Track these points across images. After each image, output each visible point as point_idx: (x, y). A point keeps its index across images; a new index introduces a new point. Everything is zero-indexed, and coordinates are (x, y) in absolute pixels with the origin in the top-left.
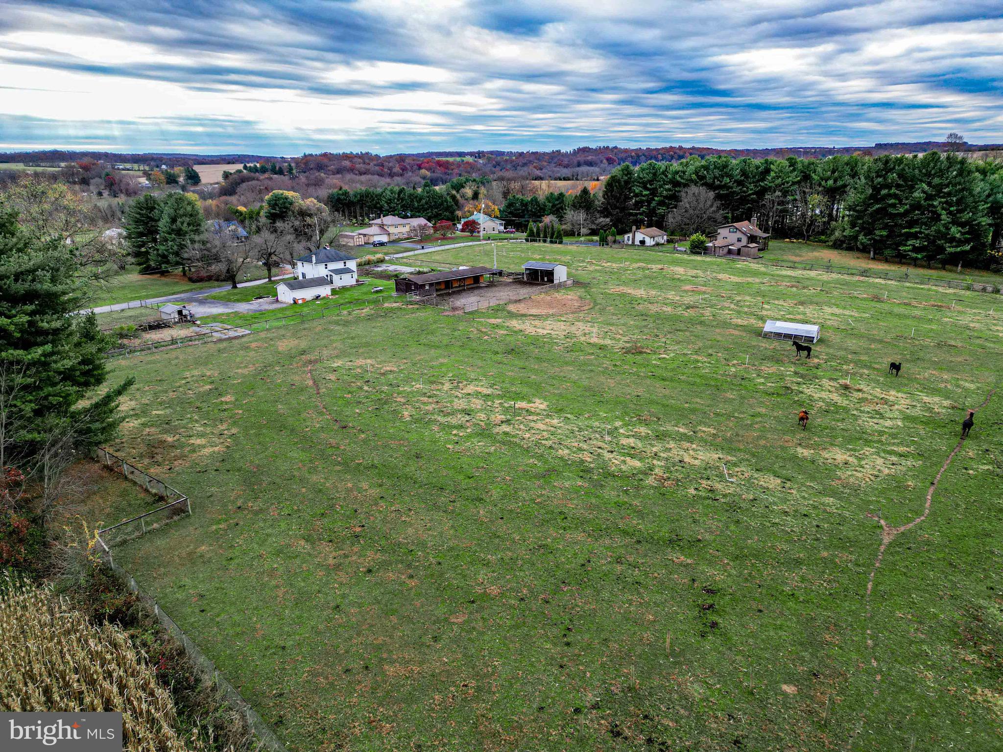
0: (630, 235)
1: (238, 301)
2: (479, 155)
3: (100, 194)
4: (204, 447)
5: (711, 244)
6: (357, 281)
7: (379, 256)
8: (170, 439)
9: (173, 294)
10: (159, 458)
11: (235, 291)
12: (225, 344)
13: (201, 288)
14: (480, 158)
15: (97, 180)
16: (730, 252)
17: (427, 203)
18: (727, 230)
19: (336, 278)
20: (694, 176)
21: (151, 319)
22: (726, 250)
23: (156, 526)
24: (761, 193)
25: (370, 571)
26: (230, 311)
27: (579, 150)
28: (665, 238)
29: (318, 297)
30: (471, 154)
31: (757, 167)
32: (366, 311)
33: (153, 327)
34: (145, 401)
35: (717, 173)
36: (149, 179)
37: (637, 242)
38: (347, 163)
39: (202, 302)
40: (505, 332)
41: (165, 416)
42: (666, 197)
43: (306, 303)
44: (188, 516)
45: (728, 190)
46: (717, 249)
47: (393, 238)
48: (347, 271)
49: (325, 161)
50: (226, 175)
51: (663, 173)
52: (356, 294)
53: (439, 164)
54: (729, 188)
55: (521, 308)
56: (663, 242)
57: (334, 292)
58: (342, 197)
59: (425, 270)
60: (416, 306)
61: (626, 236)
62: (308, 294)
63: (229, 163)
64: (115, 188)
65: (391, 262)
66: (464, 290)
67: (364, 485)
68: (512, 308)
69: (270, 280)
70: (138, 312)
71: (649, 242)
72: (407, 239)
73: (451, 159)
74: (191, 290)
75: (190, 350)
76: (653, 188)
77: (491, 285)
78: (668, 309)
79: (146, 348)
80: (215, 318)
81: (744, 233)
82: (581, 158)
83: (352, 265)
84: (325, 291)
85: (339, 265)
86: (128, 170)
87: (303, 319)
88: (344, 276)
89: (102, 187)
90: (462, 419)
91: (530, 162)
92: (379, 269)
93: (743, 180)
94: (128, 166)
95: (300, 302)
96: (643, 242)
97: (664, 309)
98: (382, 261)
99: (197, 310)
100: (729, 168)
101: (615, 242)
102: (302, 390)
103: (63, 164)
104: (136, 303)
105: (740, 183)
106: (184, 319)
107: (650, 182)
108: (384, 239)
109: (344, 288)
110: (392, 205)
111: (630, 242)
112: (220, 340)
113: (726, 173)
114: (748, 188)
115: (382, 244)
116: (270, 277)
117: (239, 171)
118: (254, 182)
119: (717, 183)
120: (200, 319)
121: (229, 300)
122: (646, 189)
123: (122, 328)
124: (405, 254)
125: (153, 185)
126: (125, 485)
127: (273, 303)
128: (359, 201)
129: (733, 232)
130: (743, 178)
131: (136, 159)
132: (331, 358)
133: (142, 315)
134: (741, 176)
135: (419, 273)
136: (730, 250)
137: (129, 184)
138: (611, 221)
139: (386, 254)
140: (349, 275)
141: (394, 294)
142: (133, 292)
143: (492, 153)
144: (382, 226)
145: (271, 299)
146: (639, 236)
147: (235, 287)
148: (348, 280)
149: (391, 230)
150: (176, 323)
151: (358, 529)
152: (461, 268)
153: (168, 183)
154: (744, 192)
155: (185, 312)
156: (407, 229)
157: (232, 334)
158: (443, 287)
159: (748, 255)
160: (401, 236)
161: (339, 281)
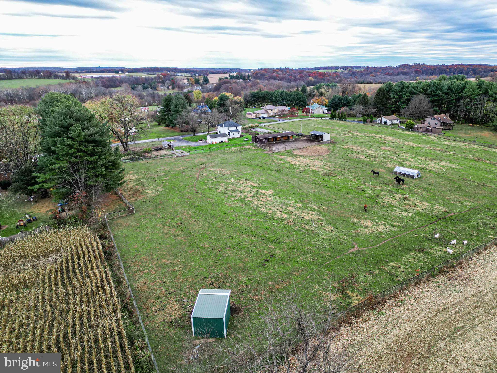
0: (380, 119)
1: (193, 141)
2: (345, 68)
3: (168, 88)
4: (150, 194)
5: (416, 126)
6: (241, 135)
7: (257, 124)
8: (141, 190)
9: (173, 136)
10: (135, 196)
11: (194, 137)
12: (178, 158)
13: (183, 135)
14: (345, 70)
15: (168, 81)
16: (427, 130)
17: (293, 98)
18: (430, 119)
19: (231, 134)
20: (422, 90)
21: (159, 146)
22: (424, 129)
23: (123, 215)
24: (458, 99)
25: (175, 236)
26: (187, 145)
27: (402, 65)
28: (399, 121)
29: (222, 142)
30: (342, 68)
31: (458, 86)
32: (236, 149)
33: (157, 150)
34: (141, 177)
35: (434, 88)
36: (188, 81)
37: (383, 123)
38: (275, 74)
39: (180, 140)
40: (283, 162)
41: (144, 182)
42: (406, 100)
43: (216, 144)
44: (134, 214)
45: (439, 97)
46: (419, 129)
47: (270, 115)
48: (237, 131)
49: (265, 72)
50: (220, 79)
51: (407, 87)
52: (237, 141)
53: (320, 74)
54: (439, 96)
55: (298, 152)
56: (397, 123)
57: (229, 140)
58: (256, 95)
59: (271, 131)
60: (257, 148)
61: (378, 119)
62: (218, 140)
63: (224, 73)
64: (174, 85)
65: (261, 127)
66: (281, 142)
67: (190, 212)
68: (294, 152)
69: (209, 133)
70: (156, 143)
71: (388, 123)
72: (276, 116)
73: (330, 71)
74: (179, 135)
75: (166, 159)
76: (401, 95)
77: (295, 140)
78: (362, 157)
79: (151, 158)
80: (180, 148)
81: (439, 121)
82: (400, 71)
83: (239, 128)
84: (225, 139)
85: (234, 128)
86: (182, 76)
87: (211, 150)
88: (235, 133)
89: (170, 84)
90: (238, 194)
91: (371, 73)
92: (254, 130)
93: (449, 92)
94: (183, 74)
95: (214, 143)
96: (385, 123)
97: (361, 157)
98: (257, 126)
99: (176, 144)
100: (441, 86)
101: (371, 122)
102: (193, 178)
103: (157, 73)
104: (157, 139)
105: (447, 94)
106: (170, 147)
107: (400, 92)
108: (265, 115)
109: (234, 138)
110: (277, 99)
111: (379, 122)
112: (177, 157)
113: (439, 88)
114: (451, 97)
115: (263, 118)
116: (209, 132)
117: (226, 78)
118: (228, 84)
119: (433, 93)
120: (175, 148)
121: (190, 141)
122: (397, 95)
123: (146, 149)
124: (269, 124)
125: (189, 84)
126: (122, 203)
127: (204, 143)
128: (263, 97)
129: (433, 120)
130: (449, 91)
131: (187, 71)
132: (210, 167)
133: (157, 144)
134: (448, 90)
135: (269, 133)
136: (427, 129)
137: (179, 84)
138: (377, 110)
139: (260, 123)
140: (237, 133)
141: (251, 142)
142: (159, 135)
143: (352, 67)
144: (266, 110)
145: (205, 141)
146: (384, 120)
147: (195, 135)
148: (236, 135)
149: (269, 111)
150: (165, 149)
151: (180, 224)
152: (287, 132)
153: (195, 83)
154: (449, 99)
155: (170, 144)
156: (277, 111)
157: (183, 154)
158: (273, 140)
159: (435, 133)
160: (274, 114)
161: (233, 135)
